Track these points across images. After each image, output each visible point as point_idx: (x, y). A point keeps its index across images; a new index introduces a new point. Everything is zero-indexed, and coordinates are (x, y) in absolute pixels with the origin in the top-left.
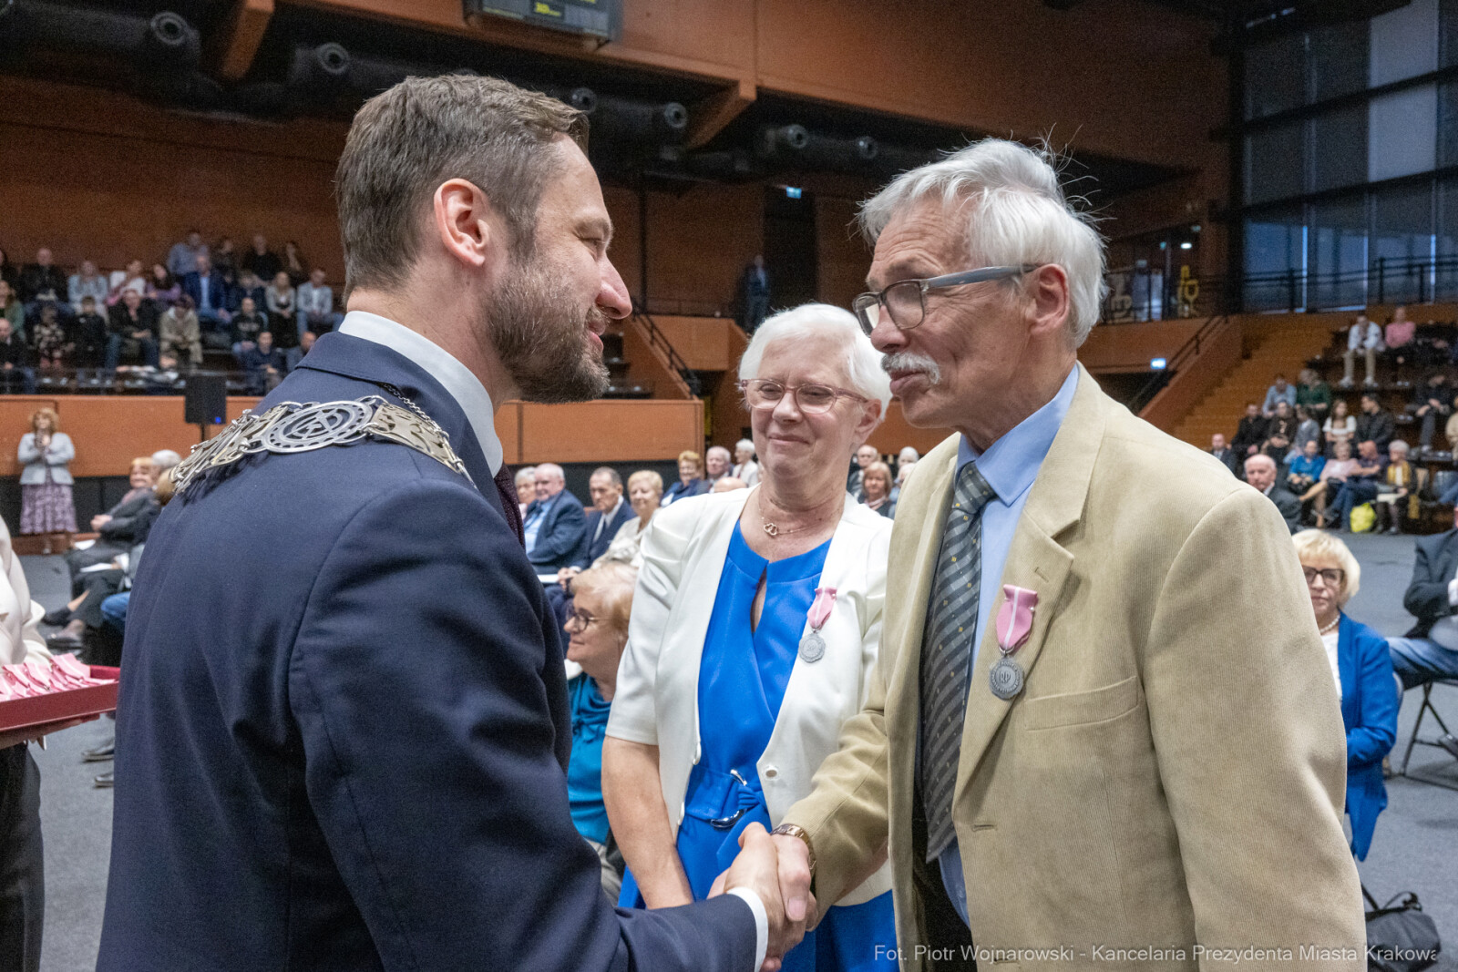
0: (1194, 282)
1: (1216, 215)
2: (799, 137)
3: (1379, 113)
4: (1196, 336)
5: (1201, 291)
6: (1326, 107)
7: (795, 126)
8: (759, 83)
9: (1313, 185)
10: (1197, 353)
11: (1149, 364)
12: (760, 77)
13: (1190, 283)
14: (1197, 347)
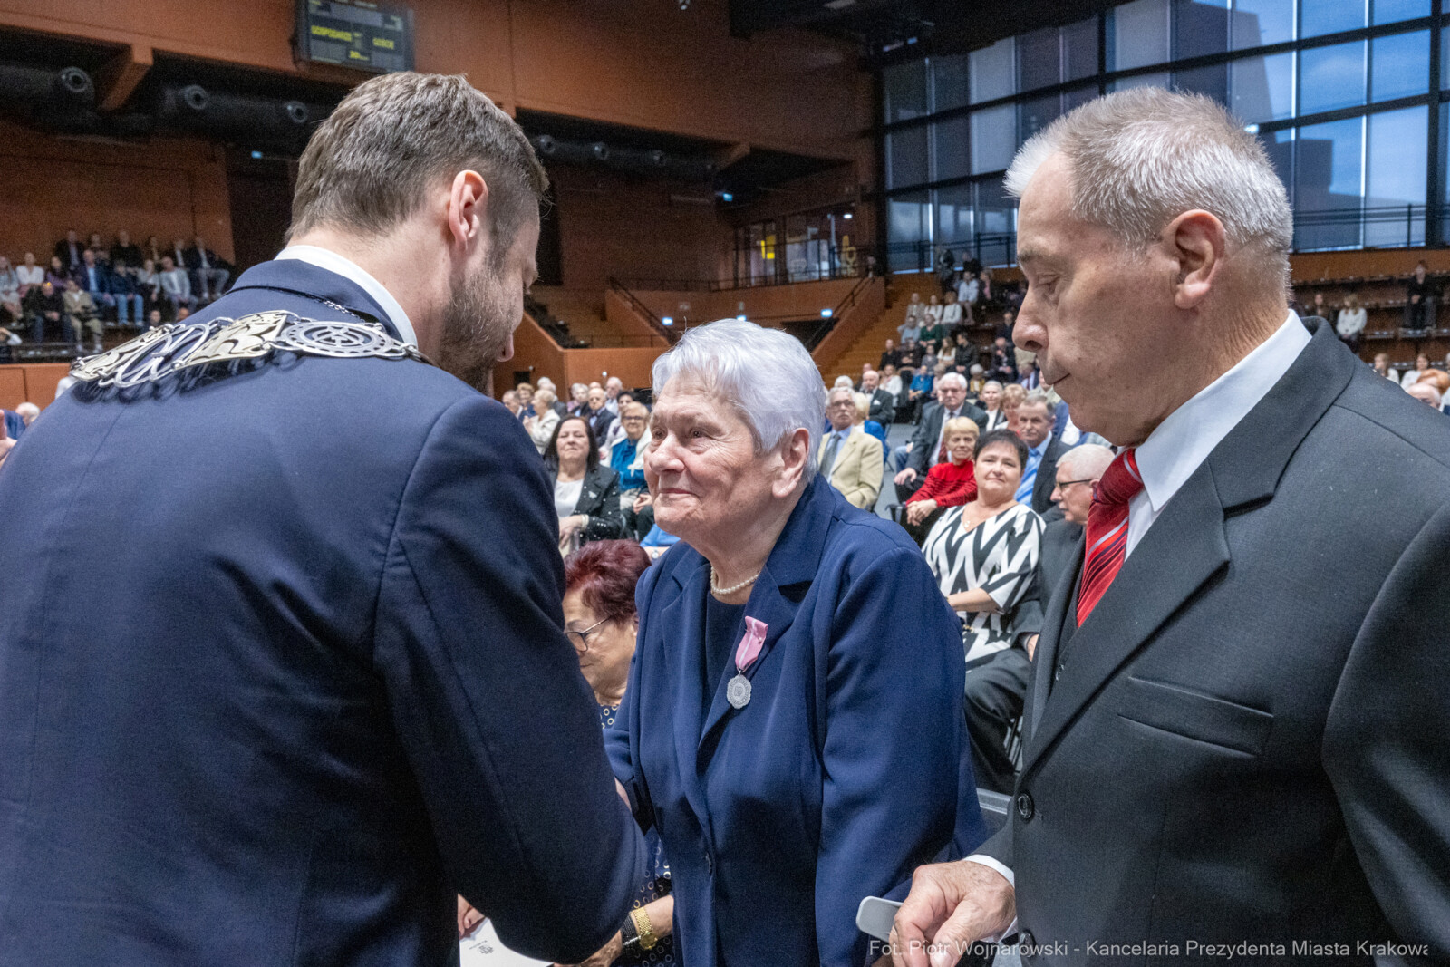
0: (853, 248)
1: (866, 198)
2: (549, 145)
3: (976, 120)
4: (852, 293)
5: (858, 255)
6: (942, 117)
7: (546, 136)
8: (516, 104)
9: (934, 176)
10: (853, 305)
11: (820, 314)
12: (518, 99)
13: (849, 249)
14: (853, 301)
